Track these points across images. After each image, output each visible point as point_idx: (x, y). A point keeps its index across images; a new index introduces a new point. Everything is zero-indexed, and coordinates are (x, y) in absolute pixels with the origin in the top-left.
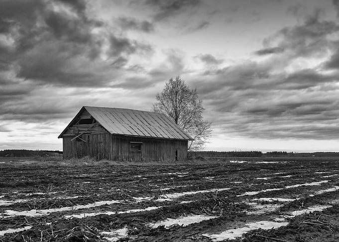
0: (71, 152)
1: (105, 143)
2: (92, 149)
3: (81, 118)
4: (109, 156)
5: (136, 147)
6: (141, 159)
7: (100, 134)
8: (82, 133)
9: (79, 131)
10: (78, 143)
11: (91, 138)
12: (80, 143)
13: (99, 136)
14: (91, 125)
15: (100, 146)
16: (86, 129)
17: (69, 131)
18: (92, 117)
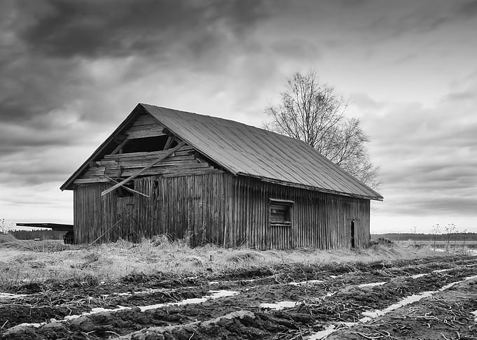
0: (100, 224)
1: (210, 200)
2: (168, 217)
3: (130, 137)
4: (221, 234)
5: (279, 213)
6: (291, 242)
7: (194, 175)
8: (132, 174)
9: (123, 170)
10: (122, 203)
11: (163, 185)
12: (128, 200)
13: (189, 181)
14: (161, 154)
15: (193, 209)
16: (146, 165)
17: (94, 172)
18: (166, 130)
